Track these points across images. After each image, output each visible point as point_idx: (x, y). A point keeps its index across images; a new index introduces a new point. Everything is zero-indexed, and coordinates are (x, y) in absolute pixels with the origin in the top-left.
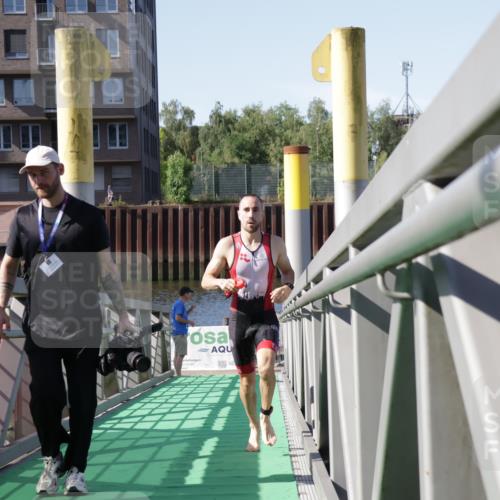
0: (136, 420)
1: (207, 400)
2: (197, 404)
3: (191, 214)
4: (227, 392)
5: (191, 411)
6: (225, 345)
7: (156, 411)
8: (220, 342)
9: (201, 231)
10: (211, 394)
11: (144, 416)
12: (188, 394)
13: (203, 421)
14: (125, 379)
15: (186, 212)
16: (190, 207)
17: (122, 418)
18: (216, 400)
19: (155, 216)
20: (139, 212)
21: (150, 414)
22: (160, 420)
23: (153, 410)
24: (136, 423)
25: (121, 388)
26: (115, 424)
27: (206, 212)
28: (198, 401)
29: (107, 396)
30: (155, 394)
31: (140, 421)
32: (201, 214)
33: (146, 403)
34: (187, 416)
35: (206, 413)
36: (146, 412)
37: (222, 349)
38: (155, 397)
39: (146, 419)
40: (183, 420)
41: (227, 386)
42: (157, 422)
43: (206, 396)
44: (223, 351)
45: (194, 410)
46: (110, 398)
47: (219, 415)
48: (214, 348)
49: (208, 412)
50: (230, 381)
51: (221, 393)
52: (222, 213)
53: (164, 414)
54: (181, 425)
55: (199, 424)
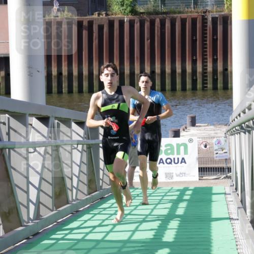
0: (87, 230)
1: (156, 212)
2: (147, 215)
3: (137, 26)
4: (175, 203)
5: (141, 222)
6: (172, 157)
7: (106, 223)
8: (166, 153)
9: (147, 43)
10: (159, 206)
11: (94, 227)
12: (137, 206)
13: (153, 233)
14: (74, 191)
15: (132, 23)
16: (136, 19)
17: (72, 229)
18: (165, 212)
19: (101, 28)
20: (85, 24)
21: (100, 225)
22: (111, 231)
23: (104, 221)
24: (87, 234)
25: (70, 199)
26: (66, 234)
27: (152, 23)
28: (147, 212)
29: (57, 207)
30: (104, 206)
31: (91, 232)
32: (147, 25)
33: (96, 214)
34: (137, 227)
35: (156, 225)
36: (97, 223)
37: (169, 161)
38: (105, 209)
39: (97, 229)
40: (134, 232)
41: (175, 198)
42: (108, 233)
43: (154, 208)
44: (170, 163)
45: (144, 221)
46: (60, 209)
47: (169, 227)
48: (161, 159)
49: (158, 223)
50: (178, 193)
51: (169, 205)
52: (168, 25)
53: (115, 225)
54: (132, 235)
55: (150, 235)
